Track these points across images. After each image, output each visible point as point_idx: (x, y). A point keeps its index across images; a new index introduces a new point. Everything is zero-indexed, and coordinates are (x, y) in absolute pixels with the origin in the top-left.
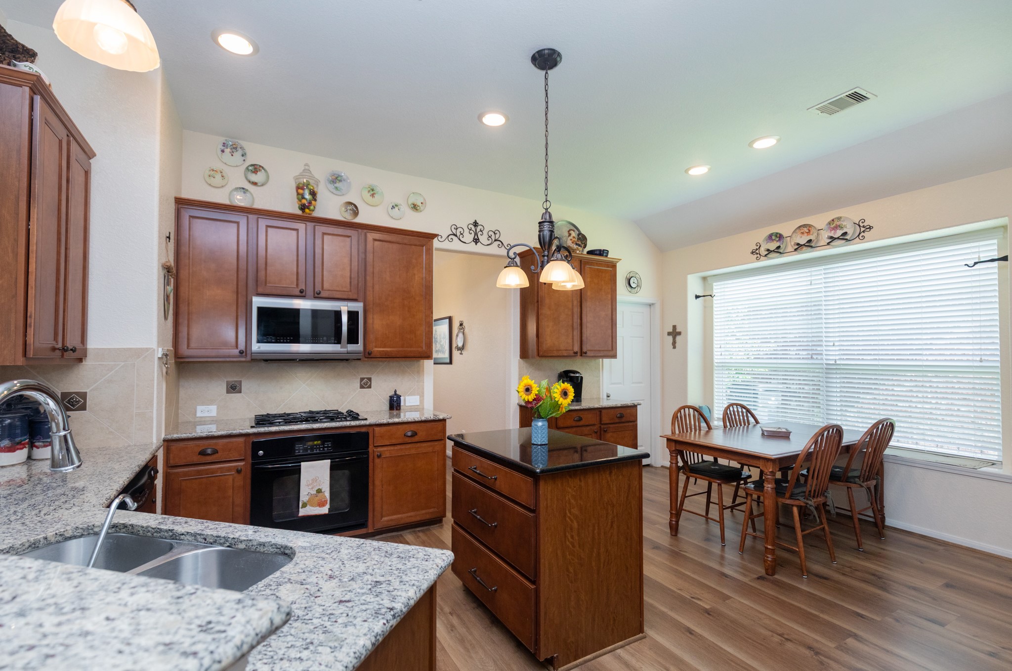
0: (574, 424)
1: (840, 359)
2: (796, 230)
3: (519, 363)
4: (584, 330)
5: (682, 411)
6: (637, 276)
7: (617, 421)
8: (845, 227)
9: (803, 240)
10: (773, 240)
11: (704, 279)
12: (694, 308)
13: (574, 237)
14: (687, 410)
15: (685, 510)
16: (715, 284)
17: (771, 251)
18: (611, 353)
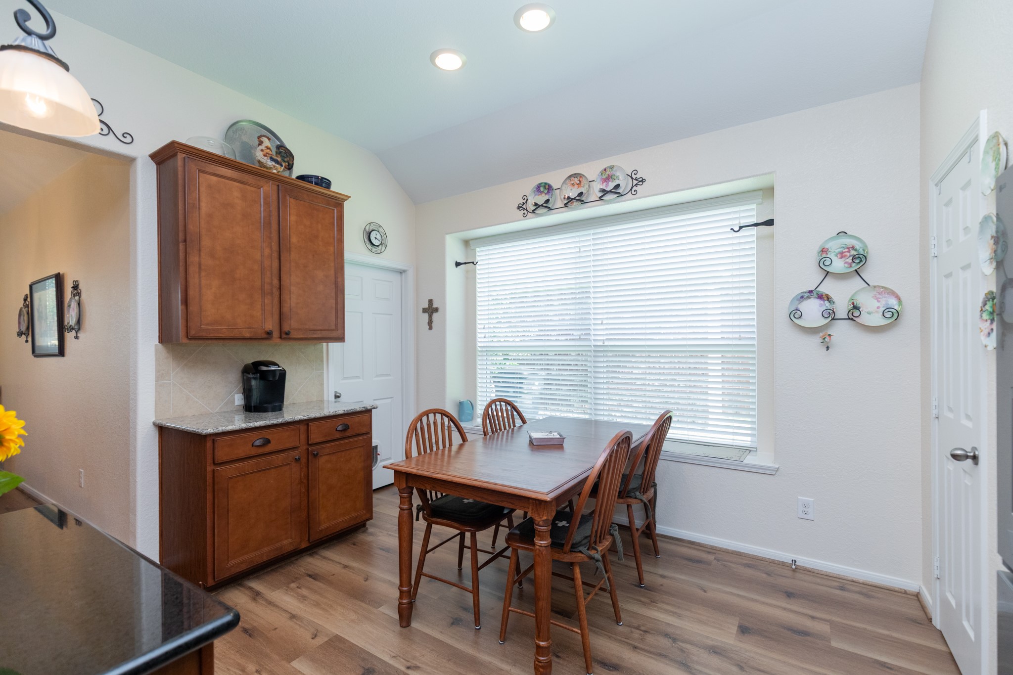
0: (254, 452)
1: (607, 339)
2: (566, 179)
3: (156, 351)
4: (285, 296)
5: (424, 419)
6: (381, 229)
7: (338, 435)
8: (618, 178)
9: (573, 194)
10: (542, 192)
11: (467, 243)
12: (453, 277)
13: (268, 148)
14: (431, 416)
15: (426, 575)
16: (478, 249)
17: (540, 206)
18: (334, 334)
